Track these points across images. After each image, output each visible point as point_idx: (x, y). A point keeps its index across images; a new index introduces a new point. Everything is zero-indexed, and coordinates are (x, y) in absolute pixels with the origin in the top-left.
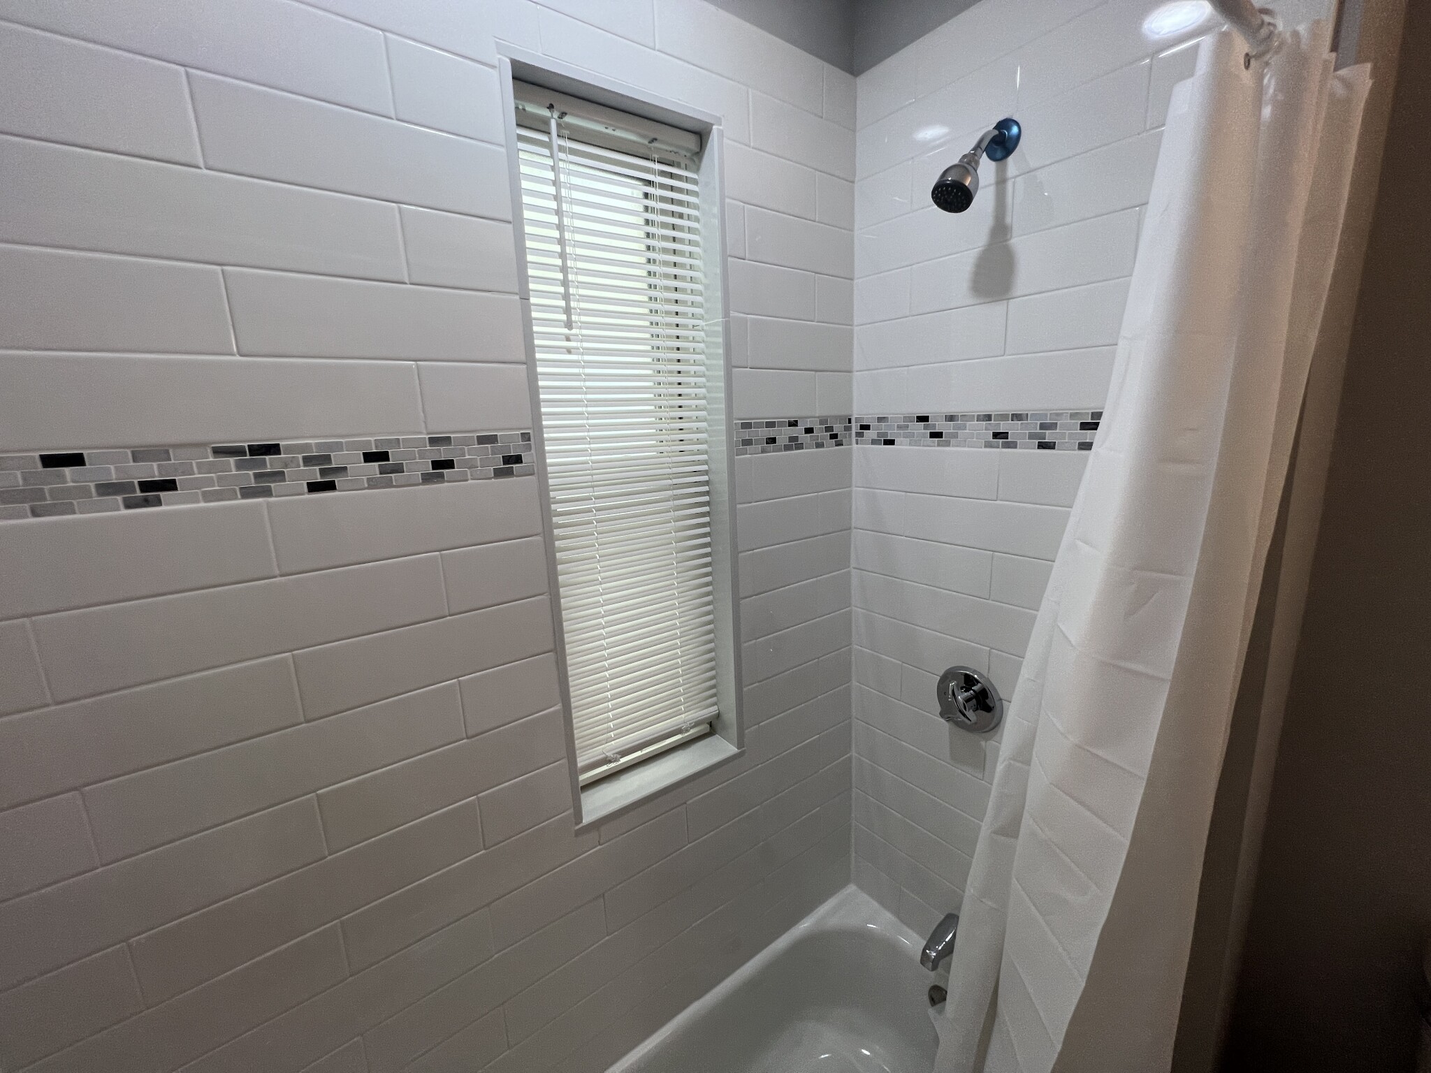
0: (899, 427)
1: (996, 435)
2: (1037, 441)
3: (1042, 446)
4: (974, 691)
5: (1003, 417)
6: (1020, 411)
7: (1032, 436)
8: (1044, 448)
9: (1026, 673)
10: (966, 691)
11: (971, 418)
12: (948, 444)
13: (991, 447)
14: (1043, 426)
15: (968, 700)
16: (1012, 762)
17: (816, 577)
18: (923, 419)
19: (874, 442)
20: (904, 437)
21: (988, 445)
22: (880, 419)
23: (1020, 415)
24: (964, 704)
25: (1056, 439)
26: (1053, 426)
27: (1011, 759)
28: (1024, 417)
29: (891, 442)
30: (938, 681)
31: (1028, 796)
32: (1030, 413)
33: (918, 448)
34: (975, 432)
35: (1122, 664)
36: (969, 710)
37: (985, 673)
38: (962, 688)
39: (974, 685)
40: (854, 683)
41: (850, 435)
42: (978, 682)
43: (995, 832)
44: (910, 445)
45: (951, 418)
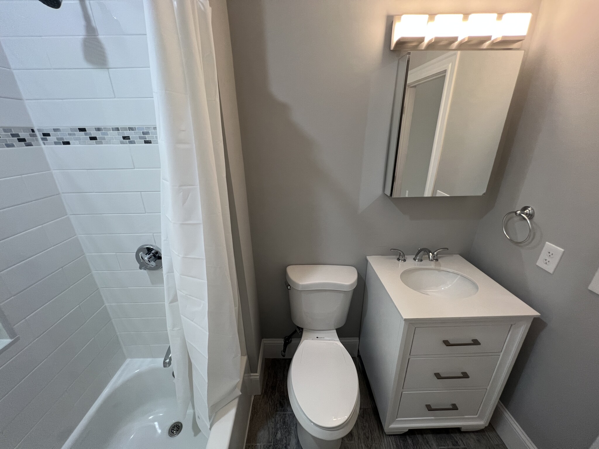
0: (70, 134)
1: (124, 138)
2: (143, 140)
3: (146, 142)
4: (152, 253)
5: (125, 129)
6: (132, 126)
7: (140, 138)
8: (147, 143)
9: (163, 238)
10: (148, 255)
11: (109, 129)
12: (101, 143)
13: (124, 143)
14: (144, 133)
15: (149, 258)
16: (167, 274)
17: (42, 225)
18: (82, 130)
19: (56, 143)
20: (74, 140)
21: (122, 143)
22: (55, 130)
23: (132, 128)
24: (148, 260)
25: (151, 139)
26: (147, 133)
27: (167, 273)
28: (134, 129)
29: (68, 143)
30: (135, 255)
31: (176, 284)
32: (136, 127)
33: (85, 145)
34: (114, 136)
35: (187, 222)
36: (151, 262)
37: (154, 244)
38: (146, 254)
39: (152, 251)
40: (94, 272)
41: (37, 140)
42: (153, 249)
43: (170, 303)
44: (80, 144)
45: (98, 129)
